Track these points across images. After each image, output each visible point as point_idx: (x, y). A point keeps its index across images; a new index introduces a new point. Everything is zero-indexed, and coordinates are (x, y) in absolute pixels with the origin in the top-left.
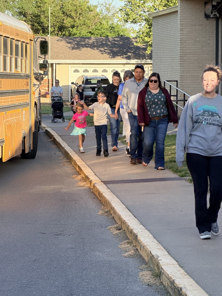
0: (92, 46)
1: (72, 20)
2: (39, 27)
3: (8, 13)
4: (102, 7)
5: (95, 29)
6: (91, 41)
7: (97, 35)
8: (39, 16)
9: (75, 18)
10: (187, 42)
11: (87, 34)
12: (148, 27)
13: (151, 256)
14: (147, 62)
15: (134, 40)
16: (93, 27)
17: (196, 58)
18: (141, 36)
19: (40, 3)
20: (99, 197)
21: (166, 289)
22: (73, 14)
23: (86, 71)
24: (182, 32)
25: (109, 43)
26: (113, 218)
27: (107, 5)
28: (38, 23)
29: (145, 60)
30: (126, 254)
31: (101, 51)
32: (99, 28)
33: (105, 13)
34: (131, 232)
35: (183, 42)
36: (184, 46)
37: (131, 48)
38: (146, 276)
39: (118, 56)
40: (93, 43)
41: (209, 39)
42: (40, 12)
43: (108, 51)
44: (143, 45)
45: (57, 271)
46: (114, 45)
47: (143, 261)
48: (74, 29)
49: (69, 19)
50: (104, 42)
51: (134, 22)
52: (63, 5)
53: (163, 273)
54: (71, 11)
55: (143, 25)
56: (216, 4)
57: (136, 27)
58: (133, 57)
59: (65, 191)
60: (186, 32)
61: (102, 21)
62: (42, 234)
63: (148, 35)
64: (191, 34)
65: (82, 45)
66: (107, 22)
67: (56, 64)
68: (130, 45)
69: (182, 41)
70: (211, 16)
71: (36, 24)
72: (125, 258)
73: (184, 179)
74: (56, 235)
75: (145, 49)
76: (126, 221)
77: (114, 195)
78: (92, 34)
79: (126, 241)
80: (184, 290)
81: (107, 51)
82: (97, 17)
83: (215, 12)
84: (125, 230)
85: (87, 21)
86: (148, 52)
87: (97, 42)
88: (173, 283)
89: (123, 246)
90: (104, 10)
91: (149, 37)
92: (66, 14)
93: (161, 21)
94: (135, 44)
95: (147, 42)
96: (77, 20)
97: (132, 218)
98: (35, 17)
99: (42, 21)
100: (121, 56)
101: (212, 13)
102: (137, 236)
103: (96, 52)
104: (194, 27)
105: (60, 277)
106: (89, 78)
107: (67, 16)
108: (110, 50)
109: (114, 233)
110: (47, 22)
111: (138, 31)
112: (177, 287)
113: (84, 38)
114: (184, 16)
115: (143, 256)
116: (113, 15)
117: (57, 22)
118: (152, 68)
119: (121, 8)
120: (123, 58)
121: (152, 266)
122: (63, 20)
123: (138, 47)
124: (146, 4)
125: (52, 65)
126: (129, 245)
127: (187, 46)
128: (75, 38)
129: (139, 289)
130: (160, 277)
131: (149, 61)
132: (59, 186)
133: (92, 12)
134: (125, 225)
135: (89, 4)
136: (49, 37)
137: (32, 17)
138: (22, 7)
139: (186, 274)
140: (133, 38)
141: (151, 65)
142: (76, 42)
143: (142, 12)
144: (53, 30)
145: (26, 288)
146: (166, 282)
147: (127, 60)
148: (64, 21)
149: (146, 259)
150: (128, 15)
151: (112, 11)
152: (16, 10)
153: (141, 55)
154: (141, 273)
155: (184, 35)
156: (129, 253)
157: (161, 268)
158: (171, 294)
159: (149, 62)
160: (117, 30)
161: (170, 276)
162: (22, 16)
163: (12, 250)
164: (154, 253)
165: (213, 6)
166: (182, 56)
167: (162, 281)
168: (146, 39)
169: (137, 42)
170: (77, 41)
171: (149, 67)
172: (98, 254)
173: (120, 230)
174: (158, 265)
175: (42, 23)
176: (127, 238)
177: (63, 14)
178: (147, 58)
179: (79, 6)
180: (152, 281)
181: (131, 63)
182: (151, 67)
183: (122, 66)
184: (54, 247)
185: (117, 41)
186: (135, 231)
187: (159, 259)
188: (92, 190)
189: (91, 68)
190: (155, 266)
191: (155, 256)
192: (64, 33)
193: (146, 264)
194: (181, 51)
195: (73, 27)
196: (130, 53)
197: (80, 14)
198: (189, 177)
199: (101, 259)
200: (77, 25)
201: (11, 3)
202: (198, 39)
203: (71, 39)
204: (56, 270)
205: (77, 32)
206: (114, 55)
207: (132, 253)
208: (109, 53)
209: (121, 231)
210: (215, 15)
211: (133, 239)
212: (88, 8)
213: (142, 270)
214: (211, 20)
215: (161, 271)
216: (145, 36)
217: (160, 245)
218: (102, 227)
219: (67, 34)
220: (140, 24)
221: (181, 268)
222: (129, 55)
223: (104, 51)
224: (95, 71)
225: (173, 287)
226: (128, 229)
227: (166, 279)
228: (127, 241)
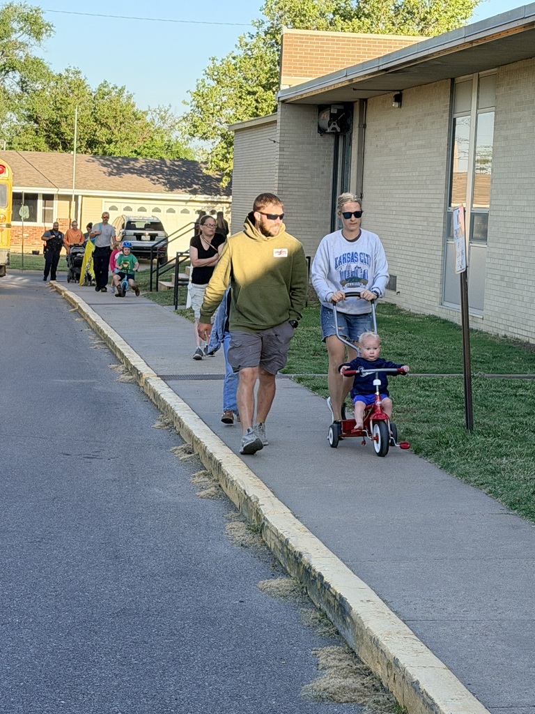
0: (140, 172)
1: (109, 132)
2: (57, 140)
3: (11, 116)
4: (154, 115)
5: (142, 147)
6: (138, 165)
7: (146, 155)
8: (59, 123)
9: (113, 128)
10: (290, 168)
11: (130, 154)
12: (225, 146)
13: (246, 497)
14: (222, 200)
15: (203, 166)
16: (141, 144)
17: (301, 193)
18: (215, 159)
19: (61, 103)
20: (153, 400)
21: (272, 554)
22: (111, 122)
23: (128, 209)
24: (282, 153)
25: (166, 169)
26: (179, 434)
27: (162, 113)
28: (57, 134)
29: (218, 196)
30: (202, 493)
31: (153, 180)
32: (150, 145)
33: (158, 123)
34: (211, 457)
35: (284, 167)
36: (286, 175)
37: (198, 178)
38: (238, 531)
39: (178, 188)
40: (141, 167)
41: (323, 166)
42: (60, 117)
43: (164, 181)
44: (217, 175)
45: (92, 516)
46: (172, 171)
47: (231, 505)
48: (112, 145)
49: (105, 130)
50: (158, 167)
51: (205, 137)
52: (95, 109)
53: (267, 527)
54: (107, 118)
55: (217, 143)
56: (336, 112)
57: (208, 146)
58: (201, 192)
59: (100, 388)
60: (288, 153)
61: (154, 135)
62: (65, 456)
63: (225, 159)
64: (296, 157)
65: (124, 169)
66: (162, 137)
67: (82, 196)
68: (197, 172)
69: (281, 167)
70: (328, 131)
71: (53, 136)
72: (200, 499)
73: (287, 377)
74: (88, 458)
75: (220, 180)
76: (201, 440)
77: (178, 398)
78: (138, 154)
79: (202, 472)
80: (305, 557)
81: (161, 180)
82: (147, 128)
83: (334, 124)
84: (198, 454)
85: (131, 134)
86: (224, 184)
87: (147, 166)
88: (285, 543)
89: (197, 479)
90: (156, 120)
91: (227, 162)
92: (100, 122)
93: (247, 136)
94: (204, 171)
95: (223, 170)
96: (116, 132)
97: (210, 434)
98: (53, 124)
99: (62, 130)
100: (183, 189)
101: (329, 125)
102: (220, 464)
103: (145, 180)
104: (301, 146)
105: (96, 527)
106: (132, 219)
107: (102, 124)
108: (166, 179)
109: (181, 458)
110: (71, 134)
111: (210, 152)
112: (293, 551)
113: (127, 160)
114: (286, 128)
115: (231, 497)
116: (172, 128)
117: (86, 133)
118: (229, 209)
119: (185, 116)
120: (185, 191)
121: (246, 514)
122: (95, 131)
123: (209, 176)
124: (224, 112)
125: (76, 197)
126: (206, 479)
127: (289, 175)
128: (113, 158)
129: (227, 551)
130: (261, 532)
131: (224, 198)
132: (89, 381)
133: (139, 122)
134: (199, 446)
135: (135, 109)
136: (73, 155)
137: (47, 125)
138: (34, 109)
139: (307, 530)
140: (202, 162)
141: (228, 205)
142: (115, 165)
143: (217, 124)
144: (80, 145)
145: (41, 544)
146: (273, 543)
147: (192, 196)
148: (97, 133)
149: (236, 502)
150: (195, 126)
151: (169, 122)
152: (23, 111)
153: (214, 188)
154: (229, 526)
155: (285, 157)
156: (208, 491)
157: (264, 519)
158: (281, 561)
159: (225, 200)
160: (176, 150)
161: (281, 532)
162: (33, 122)
163: (17, 479)
164: (250, 493)
165: (332, 115)
166: (281, 189)
167: (264, 539)
168: (222, 164)
169: (207, 169)
170: (117, 163)
171: (225, 208)
172: (157, 491)
173: (191, 453)
174: (258, 514)
175: (63, 134)
176: (203, 467)
177: (96, 122)
178: (222, 194)
179: (120, 111)
180: (249, 538)
181: (196, 199)
182: (227, 208)
183: (184, 203)
184: (85, 477)
185: (177, 166)
186: (217, 457)
187: (260, 502)
188: (142, 389)
189: (135, 206)
190: (252, 514)
191: (252, 498)
192: (96, 150)
193: (236, 510)
194: (280, 182)
195: (109, 142)
196: (197, 184)
197: (121, 123)
198: (295, 375)
199: (162, 500)
200: (116, 139)
201: (16, 102)
202: (306, 165)
203: (108, 160)
204: (90, 514)
205: (115, 150)
206: (172, 186)
207: (212, 492)
208: (165, 184)
209: (192, 455)
210: (334, 129)
211: (212, 469)
212: (134, 114)
213: (230, 520)
214: (327, 136)
215: (264, 523)
216: (221, 160)
217: (259, 480)
218: (161, 448)
219: (100, 151)
220: (213, 140)
221: (297, 520)
222: (195, 188)
223: (157, 180)
224: (142, 209)
225: (285, 550)
226: (205, 452)
227: (273, 537)
228: (204, 471)
